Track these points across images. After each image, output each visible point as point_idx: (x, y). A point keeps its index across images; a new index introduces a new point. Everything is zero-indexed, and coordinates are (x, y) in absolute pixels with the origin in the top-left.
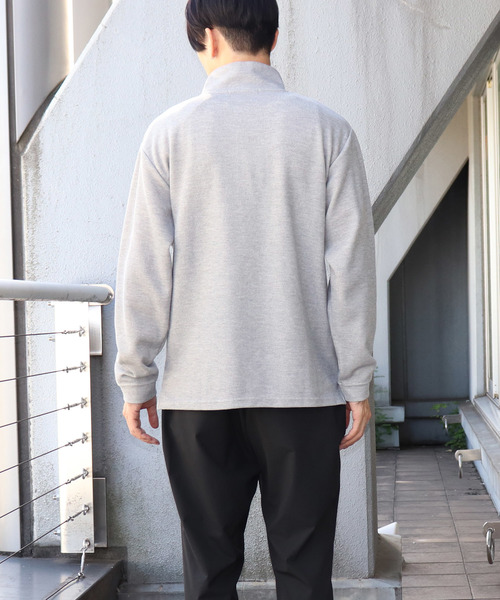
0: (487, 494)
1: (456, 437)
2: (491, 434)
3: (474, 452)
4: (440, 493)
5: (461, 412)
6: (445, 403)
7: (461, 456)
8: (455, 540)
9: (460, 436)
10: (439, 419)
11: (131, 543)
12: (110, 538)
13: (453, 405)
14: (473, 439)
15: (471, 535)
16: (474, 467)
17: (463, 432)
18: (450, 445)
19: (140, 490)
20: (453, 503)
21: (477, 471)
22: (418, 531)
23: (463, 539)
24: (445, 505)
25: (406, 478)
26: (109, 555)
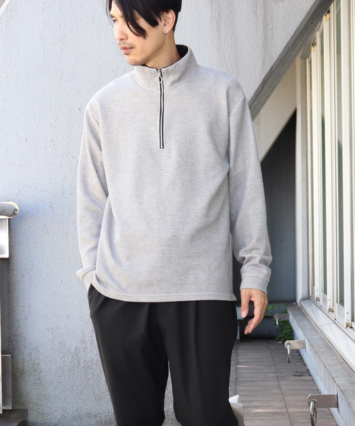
0: (310, 376)
1: (285, 332)
2: (314, 328)
3: (299, 343)
4: (272, 375)
5: (289, 312)
6: (277, 305)
7: (290, 345)
8: (285, 410)
9: (288, 331)
10: (272, 317)
11: (31, 406)
12: (14, 403)
13: (282, 306)
14: (299, 332)
15: (297, 407)
16: (300, 355)
17: (291, 328)
18: (280, 338)
19: (38, 364)
20: (282, 382)
21: (302, 358)
22: (255, 404)
23: (291, 410)
24: (278, 384)
25: (245, 363)
26: (13, 415)
